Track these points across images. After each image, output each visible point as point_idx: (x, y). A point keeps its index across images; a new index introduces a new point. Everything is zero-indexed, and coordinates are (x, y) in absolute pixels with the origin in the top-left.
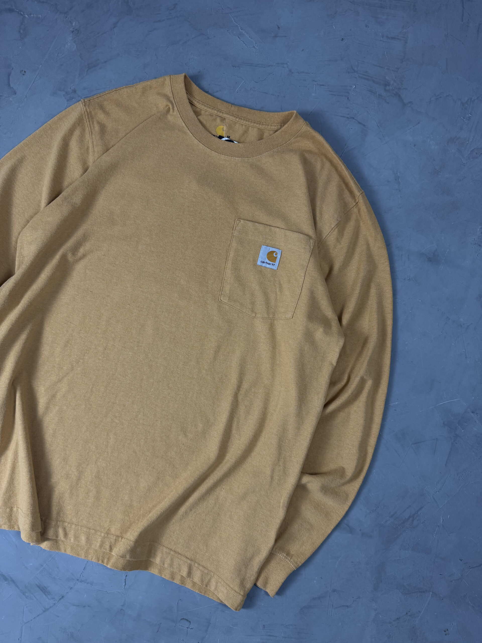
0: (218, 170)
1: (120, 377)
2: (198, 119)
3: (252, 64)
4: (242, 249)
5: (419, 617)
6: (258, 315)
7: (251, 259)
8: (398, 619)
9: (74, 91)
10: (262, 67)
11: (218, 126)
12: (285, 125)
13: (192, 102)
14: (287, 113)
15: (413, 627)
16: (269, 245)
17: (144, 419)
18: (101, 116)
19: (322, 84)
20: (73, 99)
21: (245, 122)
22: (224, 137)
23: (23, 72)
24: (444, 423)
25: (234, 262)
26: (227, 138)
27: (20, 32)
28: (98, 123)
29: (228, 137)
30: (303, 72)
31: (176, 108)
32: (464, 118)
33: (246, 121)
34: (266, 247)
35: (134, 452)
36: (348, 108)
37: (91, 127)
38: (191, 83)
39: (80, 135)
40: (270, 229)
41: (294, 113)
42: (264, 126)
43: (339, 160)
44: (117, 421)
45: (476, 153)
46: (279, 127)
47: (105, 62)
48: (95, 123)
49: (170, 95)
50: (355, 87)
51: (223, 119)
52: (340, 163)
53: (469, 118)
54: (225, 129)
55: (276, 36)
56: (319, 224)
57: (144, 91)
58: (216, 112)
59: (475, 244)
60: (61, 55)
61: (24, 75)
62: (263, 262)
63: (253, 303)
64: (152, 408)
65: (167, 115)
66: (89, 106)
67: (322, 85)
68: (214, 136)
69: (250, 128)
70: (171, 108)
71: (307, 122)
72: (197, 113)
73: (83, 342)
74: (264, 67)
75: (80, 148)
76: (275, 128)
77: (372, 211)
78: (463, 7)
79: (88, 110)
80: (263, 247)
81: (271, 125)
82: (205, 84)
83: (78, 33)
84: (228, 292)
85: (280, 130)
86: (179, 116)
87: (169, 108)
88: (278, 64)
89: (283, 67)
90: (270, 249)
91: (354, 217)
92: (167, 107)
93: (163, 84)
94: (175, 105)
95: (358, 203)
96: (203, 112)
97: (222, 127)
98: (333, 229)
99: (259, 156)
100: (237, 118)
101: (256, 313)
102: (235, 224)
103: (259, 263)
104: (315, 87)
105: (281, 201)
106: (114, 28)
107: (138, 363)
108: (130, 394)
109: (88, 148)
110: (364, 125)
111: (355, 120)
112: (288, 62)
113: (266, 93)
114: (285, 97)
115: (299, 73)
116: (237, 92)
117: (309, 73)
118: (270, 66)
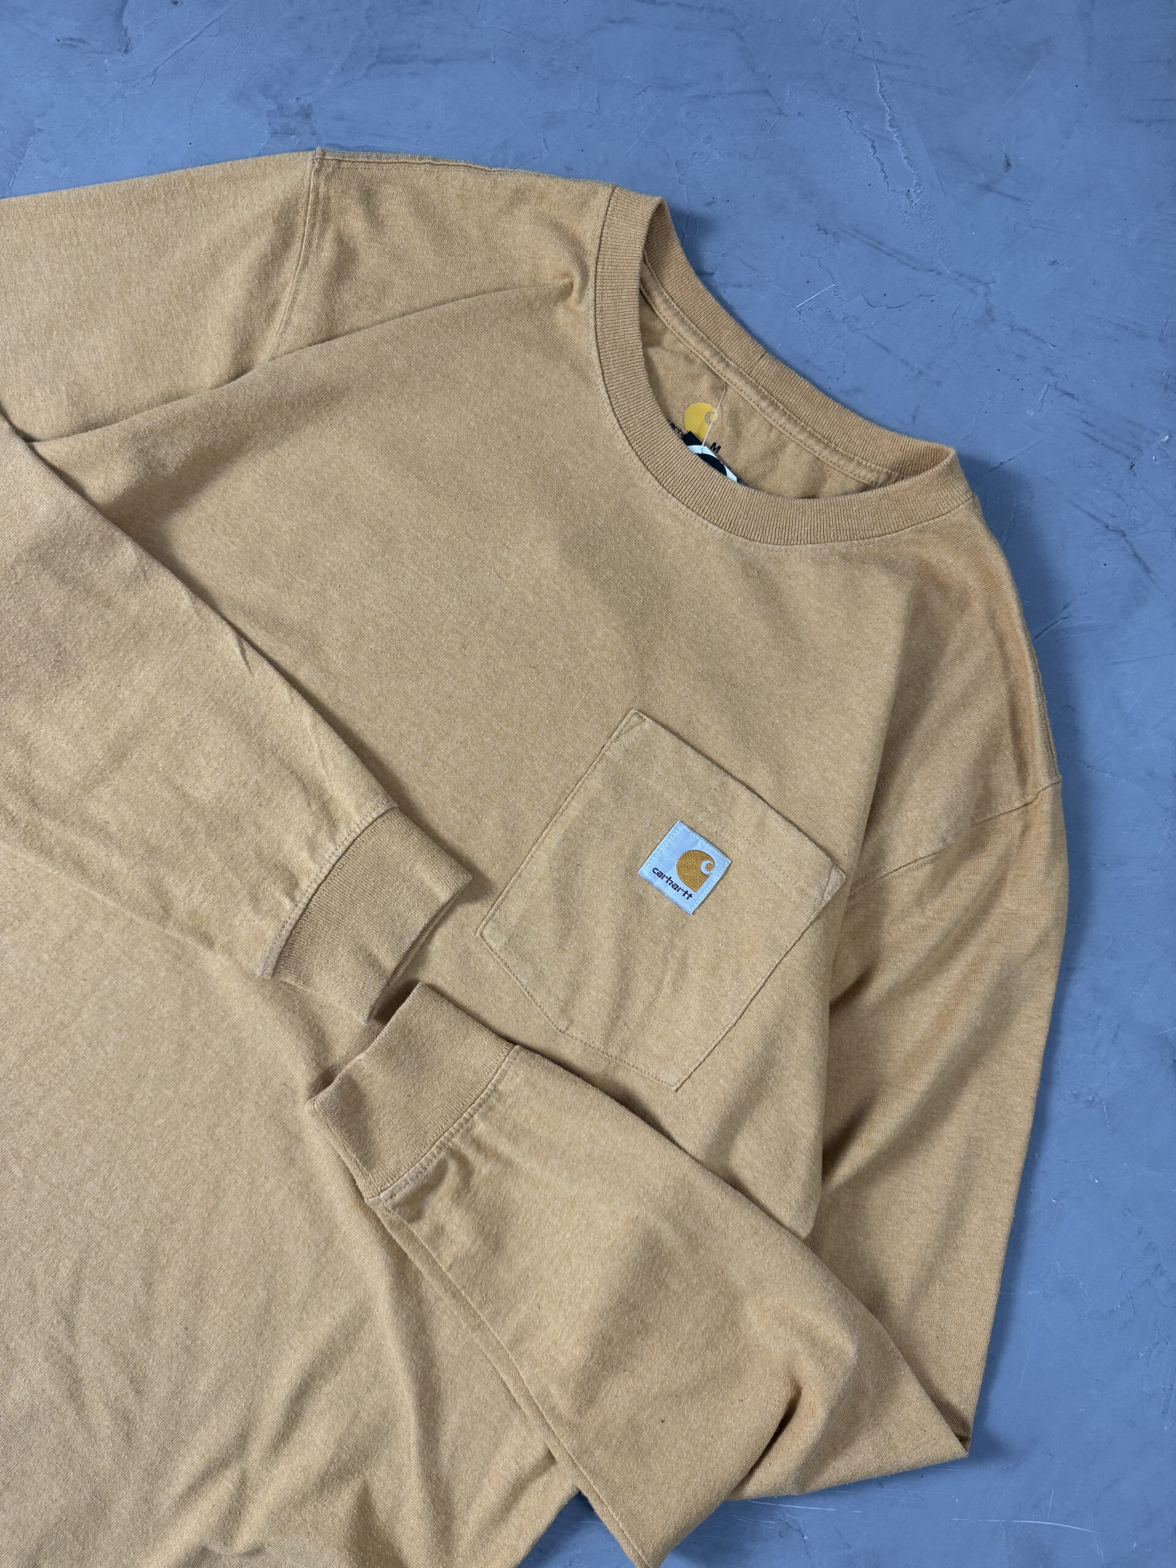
0: (640, 537)
1: (79, 1039)
2: (646, 357)
3: (880, 243)
4: (612, 805)
6: (573, 1031)
7: (627, 850)
9: (306, 114)
10: (908, 265)
11: (696, 400)
12: (903, 478)
13: (648, 294)
14: (923, 444)
16: (700, 829)
17: (98, 1201)
18: (356, 224)
19: (1068, 391)
20: (292, 137)
21: (783, 421)
22: (700, 444)
25: (571, 836)
26: (711, 448)
28: (341, 241)
29: (714, 447)
30: (1025, 331)
31: (590, 294)
33: (790, 418)
34: (688, 830)
35: (32, 1286)
36: (1119, 496)
37: (310, 243)
38: (668, 235)
39: (266, 256)
40: (723, 784)
41: (948, 454)
42: (835, 458)
43: (1027, 654)
46: (882, 477)
47: (437, 61)
48: (330, 235)
49: (591, 247)
50: (1167, 442)
51: (720, 387)
52: (1028, 662)
54: (715, 417)
55: (988, 188)
56: (883, 828)
57: (519, 196)
58: (707, 353)
62: (661, 875)
63: (575, 987)
64: (137, 1178)
65: (555, 305)
66: (328, 178)
67: (1069, 394)
68: (673, 426)
69: (792, 446)
70: (576, 287)
71: (977, 498)
72: (649, 336)
73: (16, 887)
74: (914, 268)
75: (251, 294)
76: (869, 476)
77: (1065, 849)
79: (322, 190)
80: (680, 829)
81: (859, 464)
82: (711, 252)
84: (514, 920)
85: (880, 491)
86: (591, 321)
87: (572, 285)
88: (961, 275)
89: (972, 290)
90: (697, 841)
91: (998, 845)
92: (566, 280)
93: (583, 204)
94: (591, 283)
95: (1030, 807)
96: (668, 339)
97: (707, 407)
98: (920, 862)
99: (783, 548)
100: (764, 398)
101: (572, 1022)
102: (624, 722)
103: (645, 871)
104: (1043, 392)
105: (793, 712)
107: (151, 1023)
108: (89, 1107)
109: (274, 306)
110: (1147, 570)
111: (1126, 541)
112: (995, 282)
113: (888, 350)
114: (939, 384)
115: (1013, 330)
116: (800, 312)
117: (1043, 341)
118: (932, 271)
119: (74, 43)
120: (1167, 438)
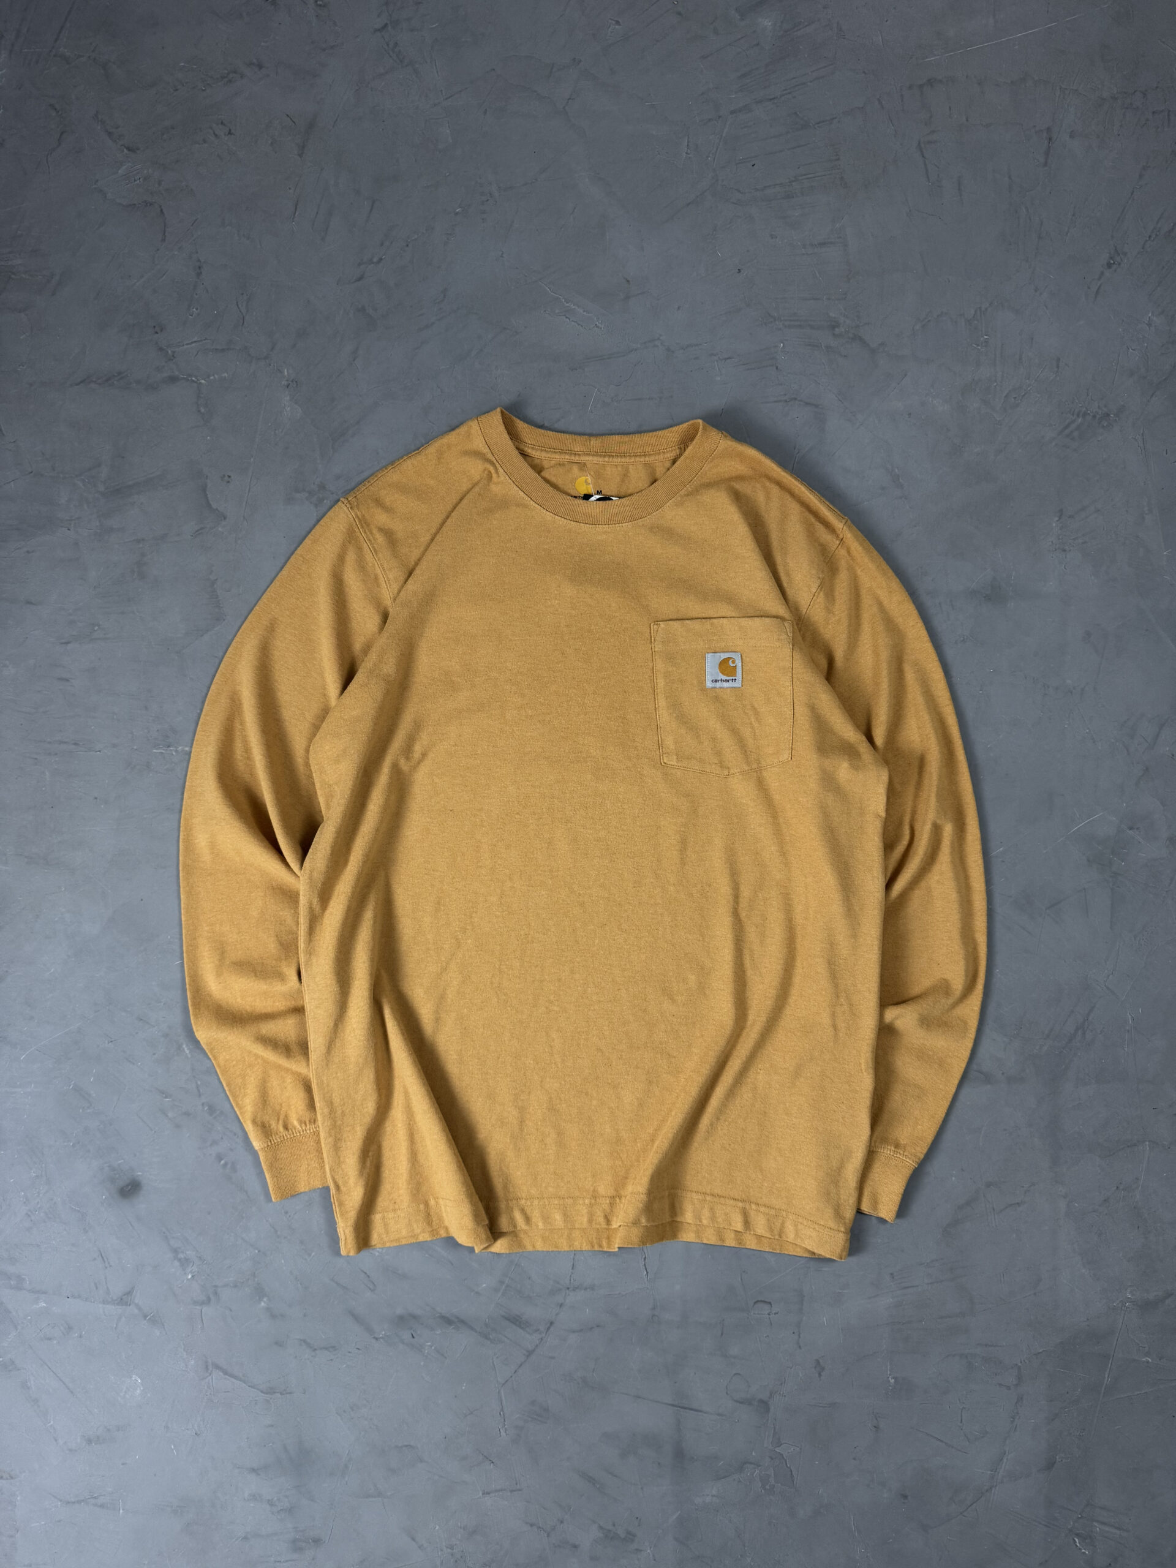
0: (598, 552)
1: (538, 935)
2: (542, 478)
4: (674, 669)
5: (1140, 1188)
6: (732, 771)
7: (695, 682)
8: (1105, 1200)
9: (322, 487)
11: (576, 479)
12: (688, 447)
13: (523, 451)
14: (685, 425)
15: (1135, 1207)
16: (717, 650)
17: (597, 994)
18: (381, 518)
20: (325, 501)
21: (619, 460)
22: (593, 496)
23: (226, 478)
24: (1088, 861)
25: (668, 695)
26: (597, 494)
27: (199, 411)
28: (380, 530)
29: (599, 493)
31: (500, 470)
32: (978, 345)
33: (621, 456)
34: (713, 654)
36: (781, 385)
37: (369, 540)
38: (512, 421)
39: (357, 560)
40: (712, 624)
41: (699, 423)
42: (652, 458)
43: (793, 480)
44: (555, 1008)
45: (1015, 398)
46: (678, 451)
48: (375, 531)
49: (486, 450)
51: (582, 466)
52: (796, 483)
53: (986, 341)
54: (589, 481)
55: (629, 299)
56: (790, 593)
57: (440, 455)
58: (567, 457)
59: (1056, 550)
60: (280, 430)
61: (228, 482)
62: (716, 681)
63: (718, 753)
64: (606, 972)
65: (489, 486)
66: (357, 507)
67: (728, 358)
68: (575, 497)
69: (631, 467)
70: (493, 471)
71: (724, 433)
72: (538, 469)
73: (463, 895)
74: (624, 356)
75: (364, 580)
76: (672, 455)
77: (871, 546)
78: (923, 156)
79: (359, 513)
80: (709, 656)
81: (664, 453)
82: (533, 413)
83: (297, 385)
84: (672, 747)
85: (682, 458)
86: (510, 481)
87: (490, 472)
90: (720, 656)
91: (843, 564)
92: (486, 472)
93: (469, 435)
94: (498, 465)
95: (844, 539)
96: (546, 464)
97: (583, 478)
98: (816, 594)
99: (660, 510)
100: (605, 456)
101: (729, 768)
102: (652, 631)
103: (709, 684)
105: (716, 573)
106: (354, 360)
107: (562, 906)
108: (564, 959)
109: (376, 578)
110: (816, 406)
111: (799, 401)
112: (661, 335)
113: (639, 399)
114: (672, 397)
115: (684, 350)
116: (592, 412)
117: (701, 345)
118: (632, 351)
119: (200, 532)
120: (782, 345)
